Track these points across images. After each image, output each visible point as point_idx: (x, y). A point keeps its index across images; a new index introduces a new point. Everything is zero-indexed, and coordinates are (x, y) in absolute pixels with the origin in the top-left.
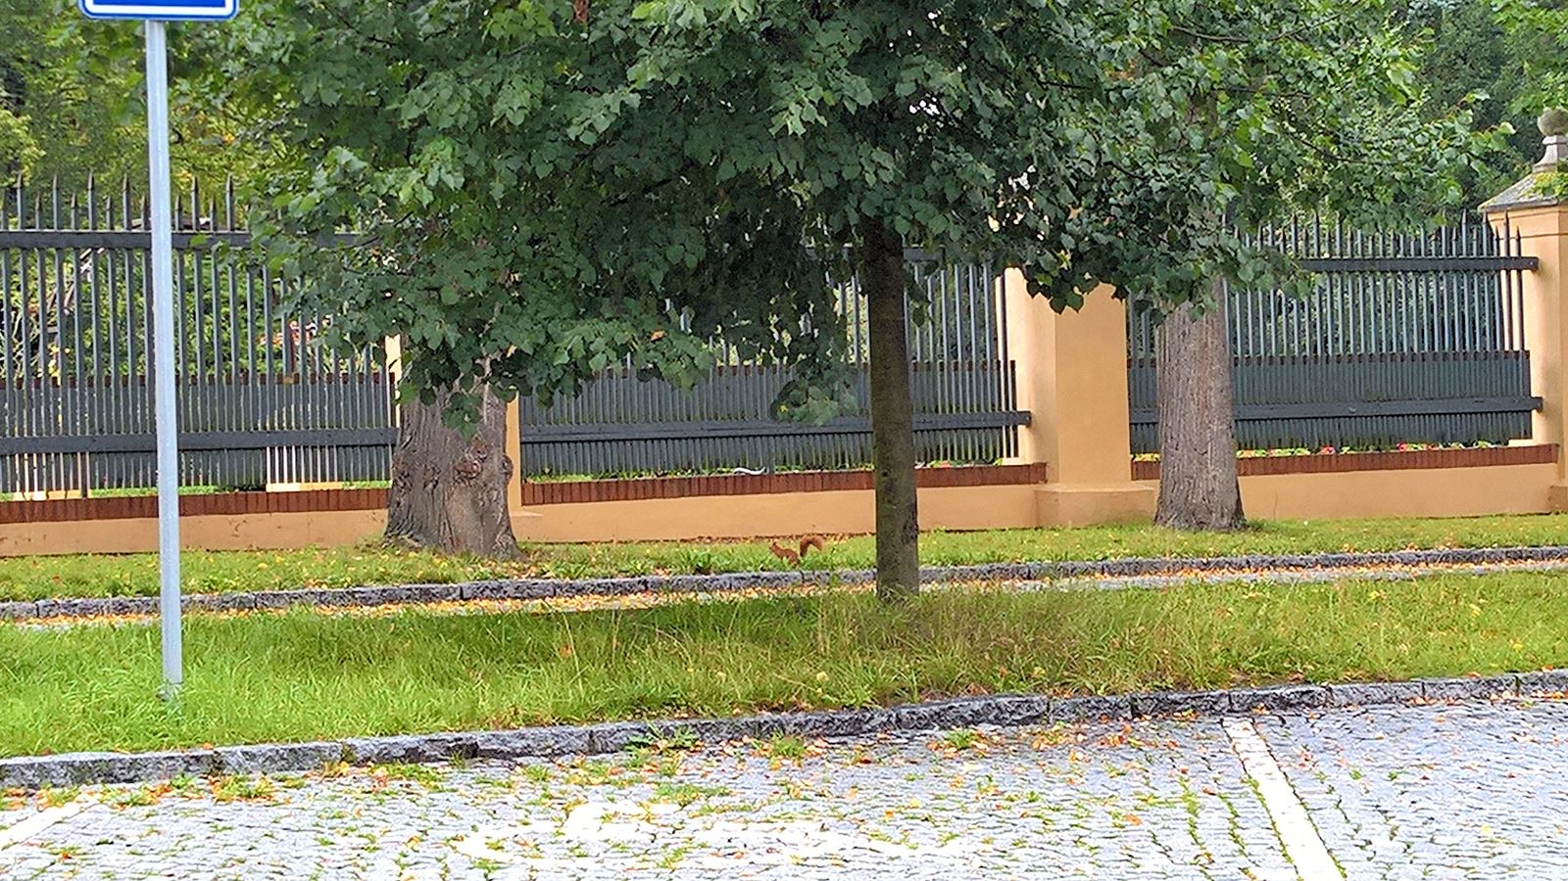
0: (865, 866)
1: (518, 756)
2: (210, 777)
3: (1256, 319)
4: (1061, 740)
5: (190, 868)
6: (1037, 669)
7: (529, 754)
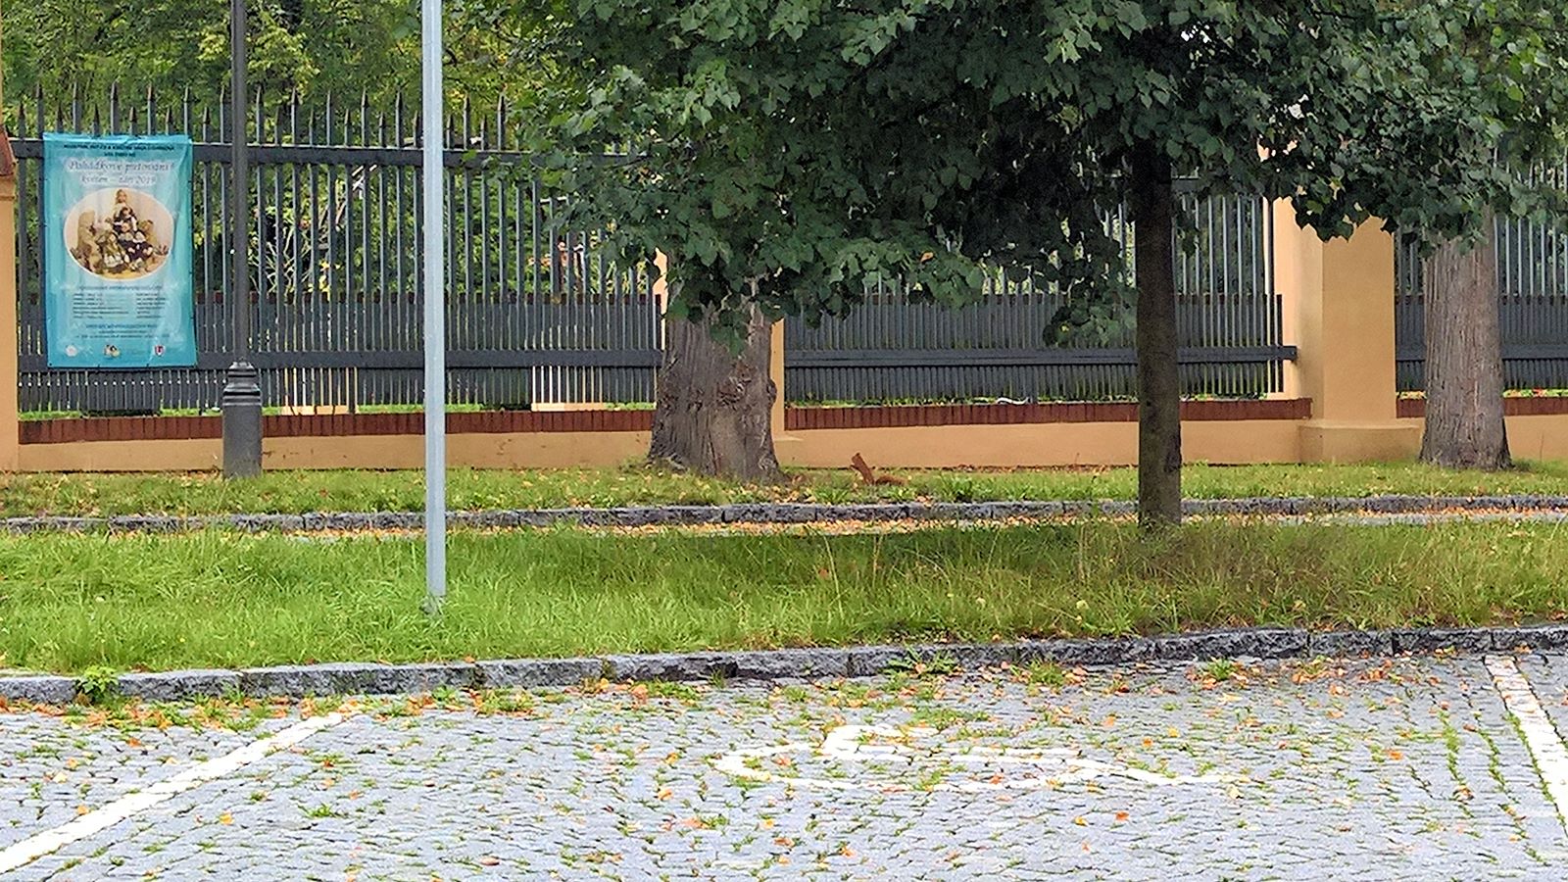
0: (1122, 793)
1: (777, 676)
2: (471, 690)
3: (1526, 259)
4: (1321, 673)
5: (450, 778)
6: (1298, 603)
7: (788, 675)
